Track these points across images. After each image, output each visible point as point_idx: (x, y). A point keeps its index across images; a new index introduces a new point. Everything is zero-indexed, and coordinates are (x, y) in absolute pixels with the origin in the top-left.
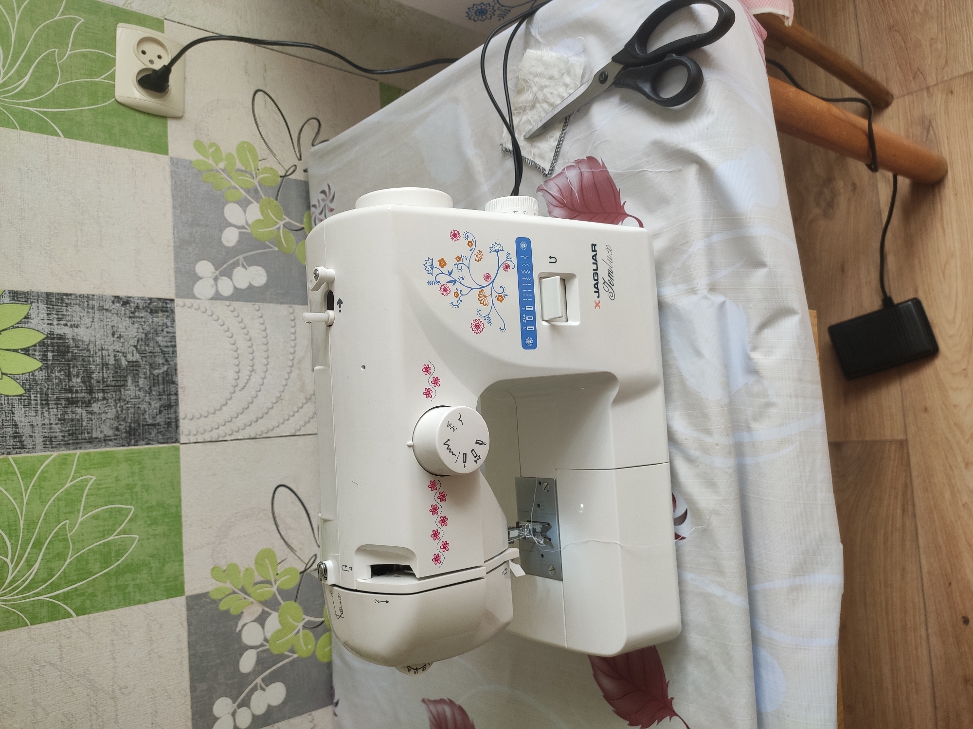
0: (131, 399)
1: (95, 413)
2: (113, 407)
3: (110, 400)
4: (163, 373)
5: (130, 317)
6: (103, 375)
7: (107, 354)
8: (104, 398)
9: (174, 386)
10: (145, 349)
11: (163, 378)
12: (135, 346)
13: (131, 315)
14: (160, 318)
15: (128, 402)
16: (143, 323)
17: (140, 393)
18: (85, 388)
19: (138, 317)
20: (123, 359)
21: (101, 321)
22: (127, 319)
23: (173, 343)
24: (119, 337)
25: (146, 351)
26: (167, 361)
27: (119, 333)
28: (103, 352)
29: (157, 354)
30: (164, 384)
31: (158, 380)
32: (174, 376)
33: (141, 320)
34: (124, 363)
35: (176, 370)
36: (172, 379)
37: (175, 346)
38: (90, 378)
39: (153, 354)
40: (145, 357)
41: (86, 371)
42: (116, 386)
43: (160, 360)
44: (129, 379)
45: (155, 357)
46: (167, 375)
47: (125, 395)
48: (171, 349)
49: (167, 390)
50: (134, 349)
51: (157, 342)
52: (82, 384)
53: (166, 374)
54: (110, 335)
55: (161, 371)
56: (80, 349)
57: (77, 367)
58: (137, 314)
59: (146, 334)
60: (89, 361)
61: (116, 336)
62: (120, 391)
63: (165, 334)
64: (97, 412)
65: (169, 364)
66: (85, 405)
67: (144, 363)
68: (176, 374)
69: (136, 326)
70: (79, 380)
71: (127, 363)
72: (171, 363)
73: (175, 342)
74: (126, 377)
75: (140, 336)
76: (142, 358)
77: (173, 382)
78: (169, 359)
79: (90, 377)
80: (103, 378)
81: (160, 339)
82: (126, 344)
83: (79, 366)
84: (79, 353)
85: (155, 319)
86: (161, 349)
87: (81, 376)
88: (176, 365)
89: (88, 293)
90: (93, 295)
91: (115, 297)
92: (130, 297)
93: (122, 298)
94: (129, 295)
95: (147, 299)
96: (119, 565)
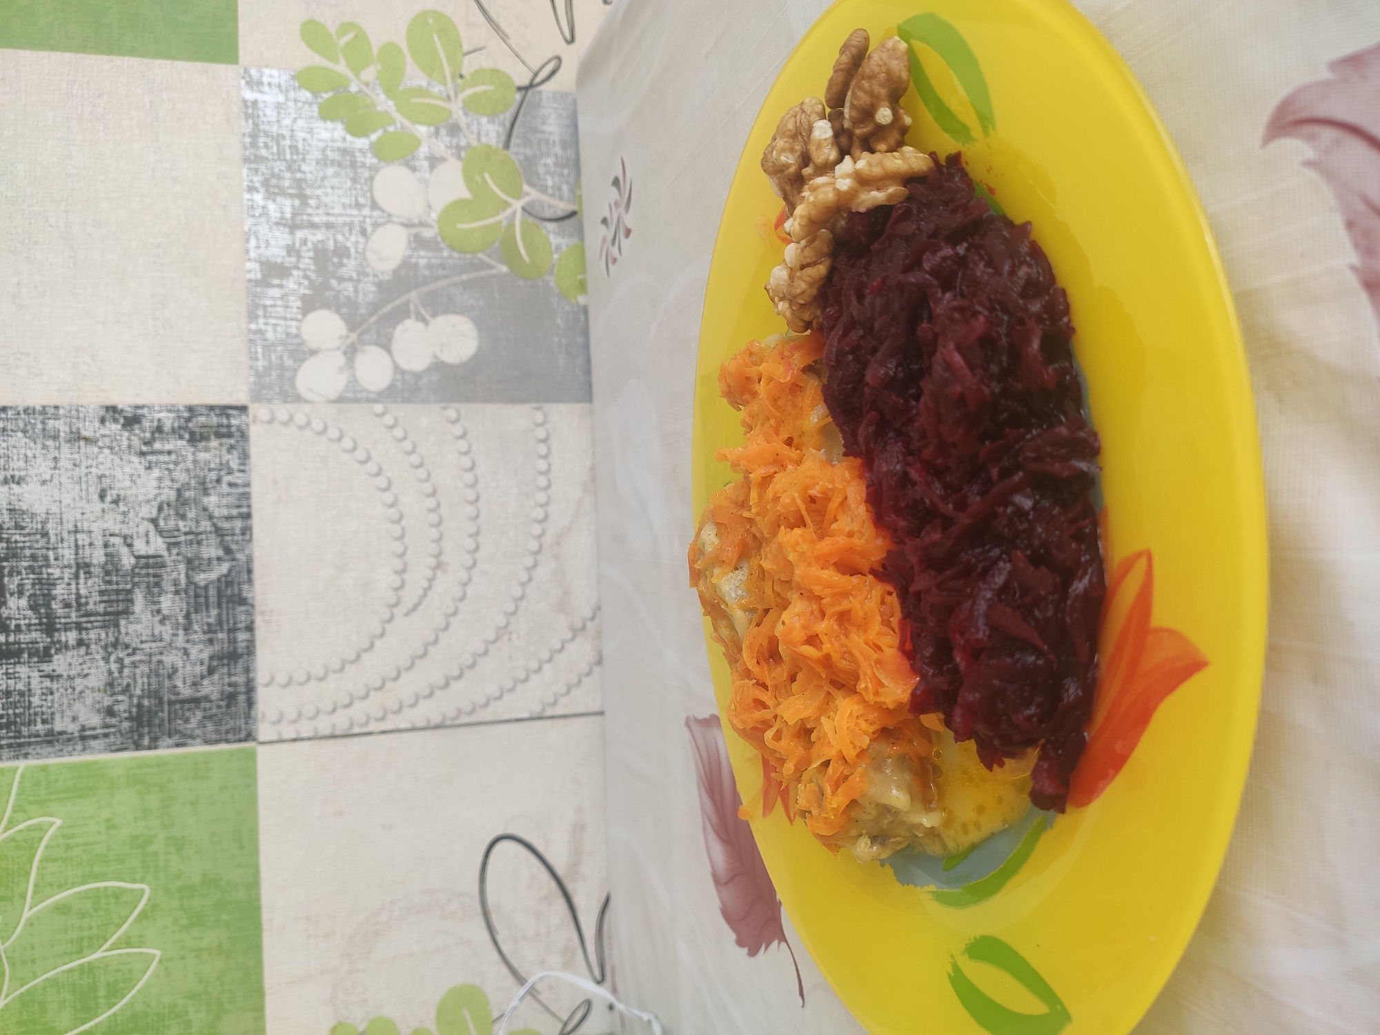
0: (142, 642)
1: (60, 676)
2: (101, 663)
3: (93, 647)
4: (219, 580)
5: (143, 454)
6: (78, 589)
7: (87, 543)
8: (80, 643)
9: (243, 608)
10: (177, 525)
11: (219, 591)
12: (154, 521)
13: (144, 448)
14: (213, 452)
15: (134, 650)
16: (171, 466)
17: (163, 628)
18: (37, 621)
19: (161, 452)
20: (124, 550)
21: (75, 465)
22: (135, 459)
23: (244, 510)
24: (116, 502)
25: (178, 530)
26: (228, 551)
27: (114, 492)
28: (79, 536)
29: (204, 536)
30: (219, 606)
31: (207, 597)
32: (245, 587)
33: (166, 458)
34: (127, 561)
35: (250, 571)
36: (240, 595)
37: (247, 516)
38: (49, 597)
39: (196, 538)
40: (177, 544)
41: (39, 582)
42: (106, 614)
43: (211, 550)
44: (139, 597)
45: (199, 543)
46: (229, 584)
47: (127, 634)
48: (238, 524)
49: (228, 620)
50: (151, 527)
51: (205, 509)
52: (29, 613)
53: (227, 581)
54: (96, 497)
55: (213, 576)
56: (27, 531)
57: (19, 573)
58: (157, 446)
59: (179, 490)
60: (46, 558)
61: (108, 499)
62: (117, 625)
63: (225, 488)
64: (65, 674)
65: (233, 560)
66: (36, 659)
67: (173, 558)
68: (250, 581)
69: (156, 473)
70: (23, 602)
71: (133, 561)
72: (240, 556)
73: (249, 506)
74: (130, 592)
75: (163, 498)
76: (170, 546)
77: (243, 601)
78: (234, 547)
79: (49, 595)
80: (78, 596)
81: (211, 501)
82: (131, 514)
83: (24, 572)
84: (24, 542)
85: (203, 456)
86: (214, 525)
87: (28, 594)
88: (250, 560)
89: (45, 403)
90: (56, 407)
91: (108, 408)
92: (142, 407)
93: (122, 411)
94: (140, 402)
95: (182, 408)
96: (115, 1015)
